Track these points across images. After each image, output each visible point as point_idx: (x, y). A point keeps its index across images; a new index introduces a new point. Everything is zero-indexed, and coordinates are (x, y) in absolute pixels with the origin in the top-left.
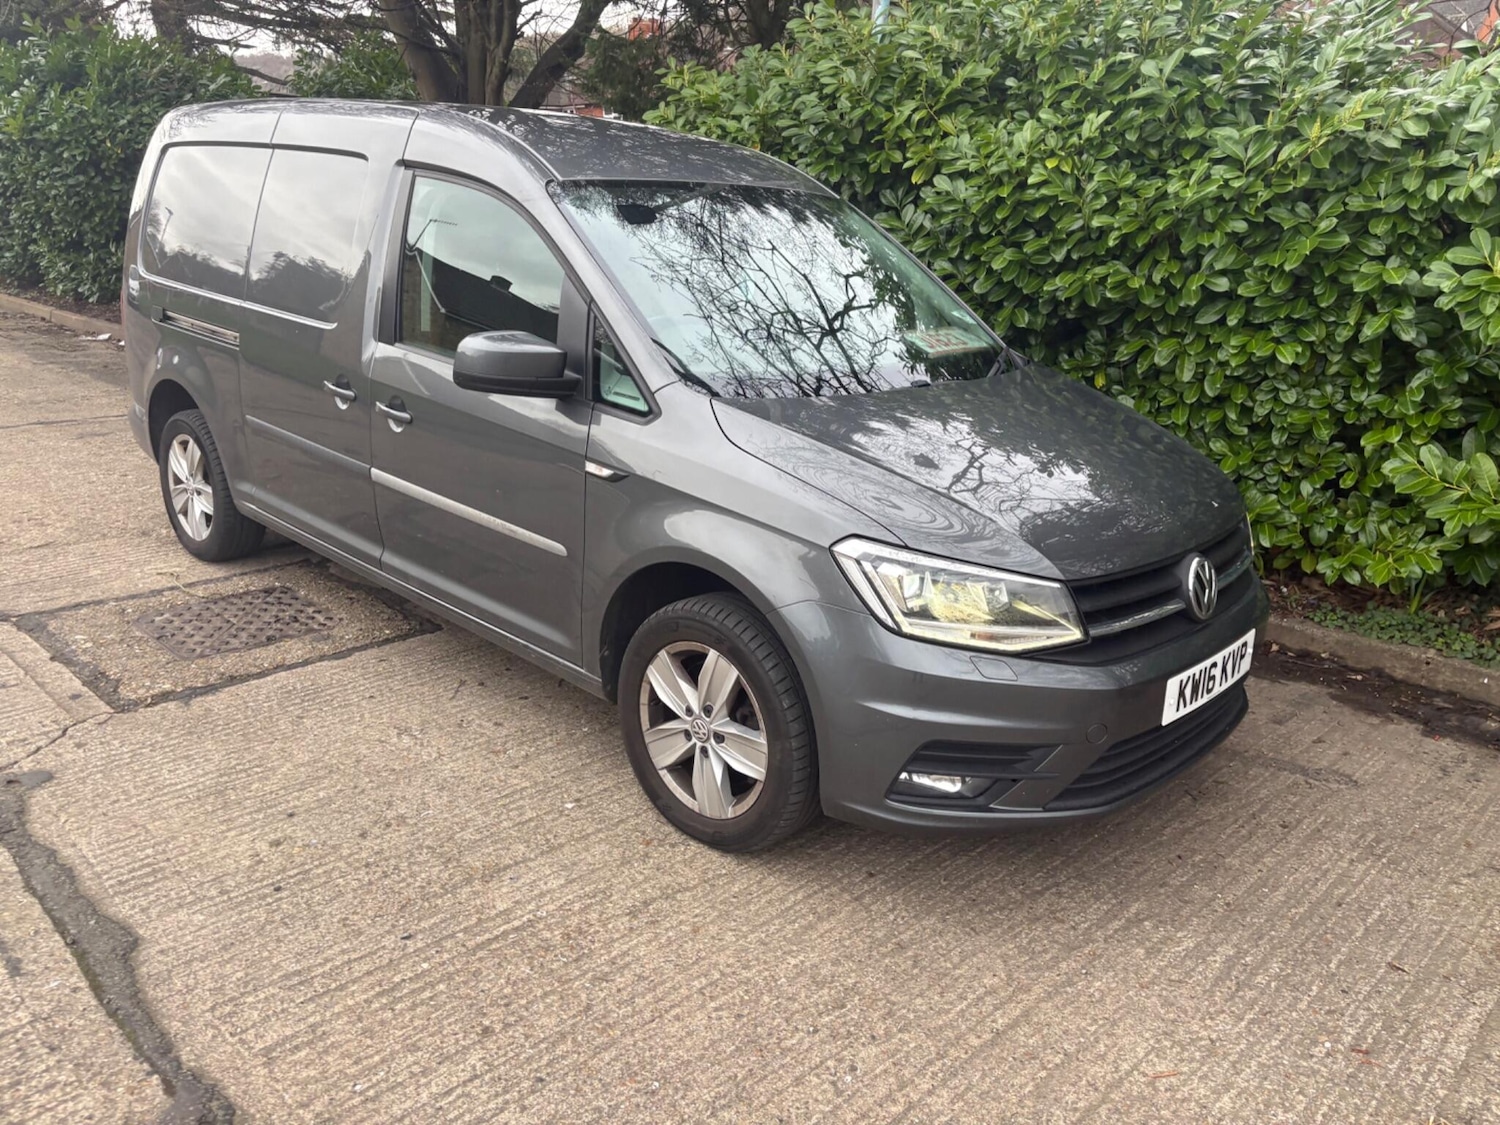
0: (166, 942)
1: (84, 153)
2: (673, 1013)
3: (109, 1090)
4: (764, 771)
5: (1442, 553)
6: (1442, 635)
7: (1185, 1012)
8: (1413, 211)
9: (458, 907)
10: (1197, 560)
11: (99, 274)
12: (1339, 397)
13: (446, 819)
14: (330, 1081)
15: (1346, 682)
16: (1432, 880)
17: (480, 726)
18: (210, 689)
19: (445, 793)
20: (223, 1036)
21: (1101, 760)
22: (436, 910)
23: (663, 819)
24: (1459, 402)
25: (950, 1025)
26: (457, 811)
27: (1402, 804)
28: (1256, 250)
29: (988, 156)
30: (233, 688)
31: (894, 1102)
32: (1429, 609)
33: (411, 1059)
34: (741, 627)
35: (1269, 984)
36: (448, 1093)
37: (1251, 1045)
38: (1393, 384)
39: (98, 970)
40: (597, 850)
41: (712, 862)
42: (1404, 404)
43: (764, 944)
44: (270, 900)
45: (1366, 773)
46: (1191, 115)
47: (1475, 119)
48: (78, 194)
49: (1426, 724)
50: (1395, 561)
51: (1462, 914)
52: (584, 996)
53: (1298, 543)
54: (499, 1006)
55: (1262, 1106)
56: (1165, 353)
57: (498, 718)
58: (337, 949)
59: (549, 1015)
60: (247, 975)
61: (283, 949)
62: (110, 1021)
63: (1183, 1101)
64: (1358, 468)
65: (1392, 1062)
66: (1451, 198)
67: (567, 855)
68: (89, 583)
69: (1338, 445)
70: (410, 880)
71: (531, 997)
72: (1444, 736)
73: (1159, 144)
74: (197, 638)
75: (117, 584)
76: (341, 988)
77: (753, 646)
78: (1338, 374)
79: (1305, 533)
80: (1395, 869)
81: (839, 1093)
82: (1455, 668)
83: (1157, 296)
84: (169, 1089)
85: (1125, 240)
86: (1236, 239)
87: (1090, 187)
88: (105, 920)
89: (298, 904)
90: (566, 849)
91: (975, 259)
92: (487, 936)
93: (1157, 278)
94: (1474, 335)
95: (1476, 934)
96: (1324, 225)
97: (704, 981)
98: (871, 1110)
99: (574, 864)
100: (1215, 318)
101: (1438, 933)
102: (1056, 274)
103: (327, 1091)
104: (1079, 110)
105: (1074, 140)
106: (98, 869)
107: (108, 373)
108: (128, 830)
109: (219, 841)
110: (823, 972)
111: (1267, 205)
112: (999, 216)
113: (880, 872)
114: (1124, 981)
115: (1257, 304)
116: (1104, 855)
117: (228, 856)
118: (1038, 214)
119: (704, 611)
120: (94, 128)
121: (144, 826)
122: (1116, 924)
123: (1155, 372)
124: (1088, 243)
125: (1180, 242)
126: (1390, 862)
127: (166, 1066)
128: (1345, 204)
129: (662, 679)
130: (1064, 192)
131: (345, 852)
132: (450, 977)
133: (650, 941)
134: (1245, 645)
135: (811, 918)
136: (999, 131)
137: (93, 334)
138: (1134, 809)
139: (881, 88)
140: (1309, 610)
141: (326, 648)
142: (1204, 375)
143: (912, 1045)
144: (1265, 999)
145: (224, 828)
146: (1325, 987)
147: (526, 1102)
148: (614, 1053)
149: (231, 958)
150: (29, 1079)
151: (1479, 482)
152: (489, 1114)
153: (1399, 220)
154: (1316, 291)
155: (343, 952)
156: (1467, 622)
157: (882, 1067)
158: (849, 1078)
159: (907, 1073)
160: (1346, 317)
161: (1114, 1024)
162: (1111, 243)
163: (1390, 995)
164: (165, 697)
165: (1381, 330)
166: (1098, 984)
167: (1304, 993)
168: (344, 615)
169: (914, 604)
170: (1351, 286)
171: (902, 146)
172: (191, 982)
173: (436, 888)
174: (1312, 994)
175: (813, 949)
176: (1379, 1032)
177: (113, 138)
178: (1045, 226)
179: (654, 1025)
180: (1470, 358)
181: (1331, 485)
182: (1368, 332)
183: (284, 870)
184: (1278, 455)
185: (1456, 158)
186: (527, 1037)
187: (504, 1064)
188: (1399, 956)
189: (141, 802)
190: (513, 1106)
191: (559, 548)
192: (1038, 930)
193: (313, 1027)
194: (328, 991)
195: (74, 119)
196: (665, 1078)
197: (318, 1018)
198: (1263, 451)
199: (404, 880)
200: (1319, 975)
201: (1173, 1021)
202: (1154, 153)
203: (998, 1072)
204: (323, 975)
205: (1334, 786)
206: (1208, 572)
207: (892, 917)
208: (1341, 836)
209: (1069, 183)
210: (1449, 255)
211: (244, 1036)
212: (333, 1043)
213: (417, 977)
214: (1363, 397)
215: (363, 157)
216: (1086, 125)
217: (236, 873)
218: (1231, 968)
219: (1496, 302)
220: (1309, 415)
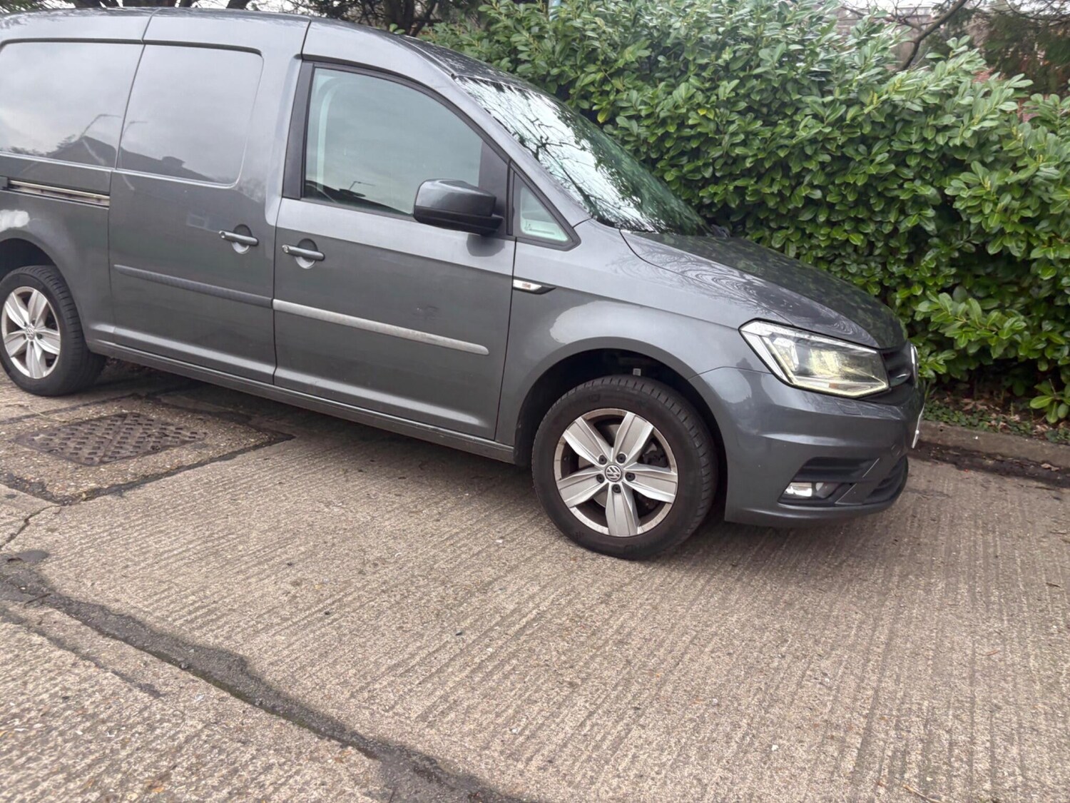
0: (269, 657)
2: (687, 657)
3: (321, 763)
4: (673, 495)
5: (946, 362)
6: (944, 414)
7: (972, 620)
8: (930, 152)
9: (479, 611)
12: (879, 269)
13: (416, 557)
14: (490, 730)
16: (1029, 541)
17: (386, 497)
18: (131, 486)
19: (400, 541)
20: (379, 713)
22: (465, 615)
24: (953, 271)
25: (856, 643)
26: (420, 551)
27: (980, 505)
28: (836, 174)
29: (655, 106)
30: (154, 484)
31: (865, 689)
33: (536, 708)
35: (999, 600)
36: (582, 725)
37: (1019, 632)
38: (911, 261)
39: (230, 683)
40: (544, 566)
41: (628, 567)
42: (922, 270)
43: (705, 611)
44: (328, 621)
45: (948, 490)
46: (789, 87)
47: (963, 97)
49: (955, 464)
51: (1058, 556)
52: (619, 655)
54: (567, 668)
55: (1052, 662)
56: (778, 240)
57: (395, 491)
58: (413, 647)
59: (606, 669)
60: (358, 671)
61: (371, 651)
62: (274, 716)
63: (1012, 665)
66: (951, 144)
67: (526, 571)
70: (426, 598)
71: (583, 660)
72: (971, 471)
73: (768, 106)
74: (86, 450)
76: (441, 671)
78: (880, 255)
80: (1007, 537)
81: (830, 688)
82: (957, 432)
83: (775, 202)
84: (369, 754)
85: (756, 164)
86: (823, 165)
87: (729, 129)
88: (199, 648)
89: (353, 621)
90: (522, 568)
92: (517, 627)
93: (775, 190)
96: (879, 159)
97: (688, 637)
98: (856, 695)
99: (536, 576)
100: (811, 217)
102: (705, 186)
103: (494, 736)
104: (714, 80)
105: (714, 98)
106: (158, 614)
108: (159, 585)
109: (246, 585)
110: (756, 623)
111: (843, 145)
112: (666, 145)
113: (738, 564)
114: (927, 608)
115: (837, 208)
117: (264, 595)
118: (693, 145)
119: (622, 385)
121: (170, 582)
122: (895, 579)
124: (727, 166)
125: (790, 167)
126: (1001, 534)
127: (352, 740)
128: (891, 146)
129: (578, 437)
130: (711, 131)
131: (358, 585)
132: (514, 655)
133: (632, 618)
135: (720, 593)
136: (659, 90)
139: (568, 55)
141: (210, 453)
144: (1005, 608)
147: (640, 723)
148: (670, 686)
149: (336, 661)
150: (245, 766)
151: (971, 316)
152: (623, 733)
153: (922, 158)
154: (872, 201)
155: (420, 648)
156: (952, 406)
157: (841, 671)
158: (827, 680)
159: (857, 672)
160: (889, 218)
161: (942, 631)
162: (748, 165)
164: (94, 494)
165: (913, 225)
166: (914, 611)
167: (1021, 603)
168: (204, 430)
170: (896, 197)
171: (589, 97)
172: (318, 681)
174: (1025, 603)
175: (738, 610)
178: (697, 153)
179: (681, 666)
182: (903, 227)
183: (321, 601)
185: (954, 119)
186: (605, 684)
187: (604, 702)
188: (1048, 579)
190: (634, 726)
191: (482, 349)
192: (856, 586)
193: (444, 698)
194: (432, 675)
196: (717, 696)
197: (442, 692)
199: (421, 599)
200: (1020, 593)
202: (765, 110)
204: (418, 664)
205: (939, 498)
207: (769, 588)
208: (966, 523)
209: (712, 126)
210: (961, 177)
211: (395, 710)
212: (468, 706)
213: (491, 657)
214: (894, 269)
215: (257, 52)
216: (721, 91)
217: (283, 606)
218: (974, 594)
219: (991, 205)
220: (864, 280)
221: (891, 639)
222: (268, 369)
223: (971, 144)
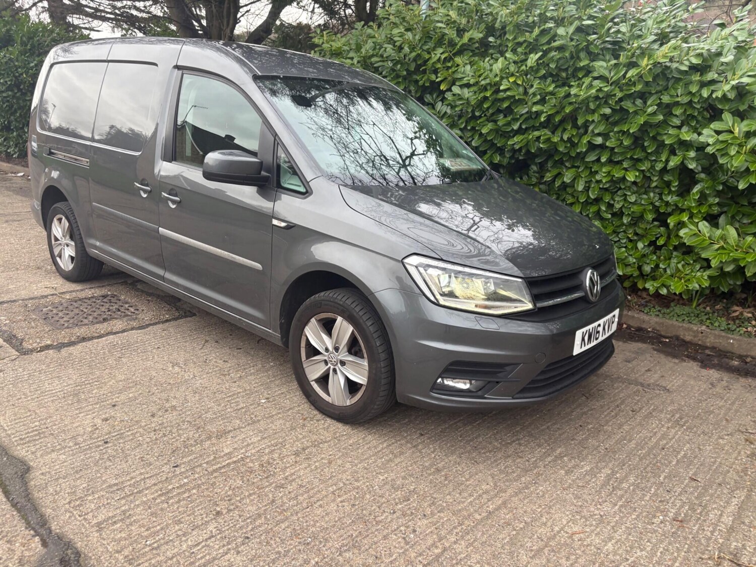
0: (45, 469)
1: (11, 80)
2: (318, 503)
3: (11, 545)
4: (366, 380)
5: (709, 277)
6: (709, 319)
7: (587, 502)
8: (695, 103)
9: (204, 451)
10: (590, 271)
11: (19, 143)
12: (657, 199)
13: (197, 408)
14: (133, 539)
15: (661, 342)
16: (710, 437)
17: (216, 362)
18: (71, 344)
19: (197, 395)
20: (75, 517)
21: (543, 372)
22: (192, 452)
23: (313, 408)
24: (717, 200)
25: (465, 509)
26: (203, 404)
27: (692, 401)
28: (616, 124)
29: (480, 76)
30: (84, 344)
31: (437, 547)
32: (701, 306)
33: (177, 528)
34: (354, 304)
35: (629, 487)
36: (197, 545)
37: (621, 518)
38: (684, 191)
39: (7, 483)
40: (278, 423)
41: (338, 428)
42: (690, 201)
43: (366, 468)
44: (102, 448)
45: (673, 386)
46: (582, 55)
47: (726, 56)
48: (8, 101)
49: (702, 362)
50: (685, 282)
51: (726, 453)
52: (271, 496)
53: (636, 273)
54: (225, 501)
55: (629, 549)
56: (569, 176)
57: (226, 358)
58: (138, 472)
59: (252, 505)
60: (88, 486)
61: (108, 473)
62: (13, 509)
63: (588, 545)
64: (666, 235)
65: (695, 526)
66: (714, 96)
67: (262, 425)
68: (8, 292)
69: (656, 223)
70: (177, 438)
71: (242, 496)
72: (712, 368)
73: (566, 70)
74: (65, 319)
75: (23, 292)
76: (140, 492)
77: (361, 313)
78: (656, 187)
79: (640, 268)
80: (691, 432)
81: (407, 543)
82: (715, 335)
83: (566, 147)
84: (44, 544)
85: (550, 118)
86: (605, 117)
87: (531, 91)
88: (12, 458)
89: (117, 450)
90: (262, 422)
91: (473, 128)
92: (219, 465)
93: (565, 137)
94: (725, 166)
95: (734, 463)
96: (650, 110)
97: (335, 487)
98: (424, 551)
99: (266, 430)
100: (595, 158)
101: (714, 462)
102: (514, 136)
103: (131, 544)
104: (526, 53)
105: (524, 67)
106: (9, 432)
107: (22, 191)
108: (26, 413)
109: (74, 418)
110: (398, 483)
111: (621, 100)
112: (485, 106)
113: (426, 433)
114: (555, 486)
115: (616, 150)
116: (542, 425)
117: (79, 426)
118: (505, 105)
119: (335, 296)
120: (17, 67)
121: (34, 411)
122: (550, 459)
123: (564, 186)
124: (530, 120)
125: (577, 119)
126: (687, 428)
127: (43, 531)
128: (660, 99)
129: (313, 334)
130: (519, 94)
131: (143, 424)
132: (199, 486)
133: (306, 468)
134: (614, 316)
135: (391, 456)
136: (486, 63)
137: (15, 173)
138: (557, 403)
139: (425, 42)
140: (641, 307)
141: (135, 324)
142: (589, 187)
143: (445, 519)
144: (628, 495)
145: (77, 412)
146: (658, 489)
147: (240, 549)
148: (287, 524)
149: (80, 477)
151: (729, 241)
152: (219, 555)
153: (687, 107)
154: (646, 144)
155: (141, 474)
156: (721, 312)
157: (430, 530)
158: (412, 536)
159: (443, 533)
160: (661, 157)
161: (550, 507)
162: (542, 119)
163: (692, 493)
164: (47, 347)
165: (679, 163)
166: (541, 488)
167: (647, 492)
168: (144, 308)
169: (446, 290)
170: (663, 141)
171: (436, 72)
172: (58, 489)
173: (192, 442)
174: (652, 492)
175: (392, 471)
176: (687, 511)
177: (27, 73)
178: (508, 111)
179: (308, 510)
180: (723, 178)
181: (653, 243)
182: (672, 164)
183: (110, 433)
184: (626, 228)
185: (716, 76)
186: (240, 516)
187: (228, 530)
188: (695, 474)
189: (33, 399)
190: (232, 551)
191: (258, 266)
192: (510, 462)
193: (124, 512)
194: (132, 494)
195: (6, 63)
196: (314, 537)
197: (127, 507)
198: (618, 227)
199: (174, 438)
200: (655, 483)
201: (581, 506)
202: (564, 75)
203: (491, 532)
204: (130, 486)
205: (658, 392)
206: (596, 278)
207: (433, 456)
208: (663, 416)
209: (521, 90)
210: (712, 126)
211: (86, 517)
212: (135, 520)
213: (181, 486)
214: (669, 199)
215: (155, 64)
216: (529, 60)
217: (83, 436)
218: (609, 480)
219: (737, 149)
220: (642, 208)
221: (498, 509)
222: (160, 272)
223: (731, 96)
